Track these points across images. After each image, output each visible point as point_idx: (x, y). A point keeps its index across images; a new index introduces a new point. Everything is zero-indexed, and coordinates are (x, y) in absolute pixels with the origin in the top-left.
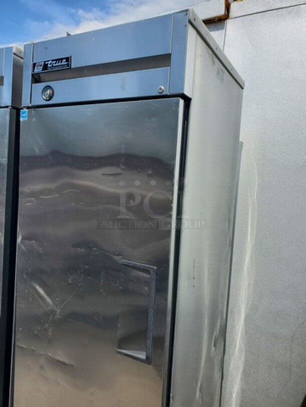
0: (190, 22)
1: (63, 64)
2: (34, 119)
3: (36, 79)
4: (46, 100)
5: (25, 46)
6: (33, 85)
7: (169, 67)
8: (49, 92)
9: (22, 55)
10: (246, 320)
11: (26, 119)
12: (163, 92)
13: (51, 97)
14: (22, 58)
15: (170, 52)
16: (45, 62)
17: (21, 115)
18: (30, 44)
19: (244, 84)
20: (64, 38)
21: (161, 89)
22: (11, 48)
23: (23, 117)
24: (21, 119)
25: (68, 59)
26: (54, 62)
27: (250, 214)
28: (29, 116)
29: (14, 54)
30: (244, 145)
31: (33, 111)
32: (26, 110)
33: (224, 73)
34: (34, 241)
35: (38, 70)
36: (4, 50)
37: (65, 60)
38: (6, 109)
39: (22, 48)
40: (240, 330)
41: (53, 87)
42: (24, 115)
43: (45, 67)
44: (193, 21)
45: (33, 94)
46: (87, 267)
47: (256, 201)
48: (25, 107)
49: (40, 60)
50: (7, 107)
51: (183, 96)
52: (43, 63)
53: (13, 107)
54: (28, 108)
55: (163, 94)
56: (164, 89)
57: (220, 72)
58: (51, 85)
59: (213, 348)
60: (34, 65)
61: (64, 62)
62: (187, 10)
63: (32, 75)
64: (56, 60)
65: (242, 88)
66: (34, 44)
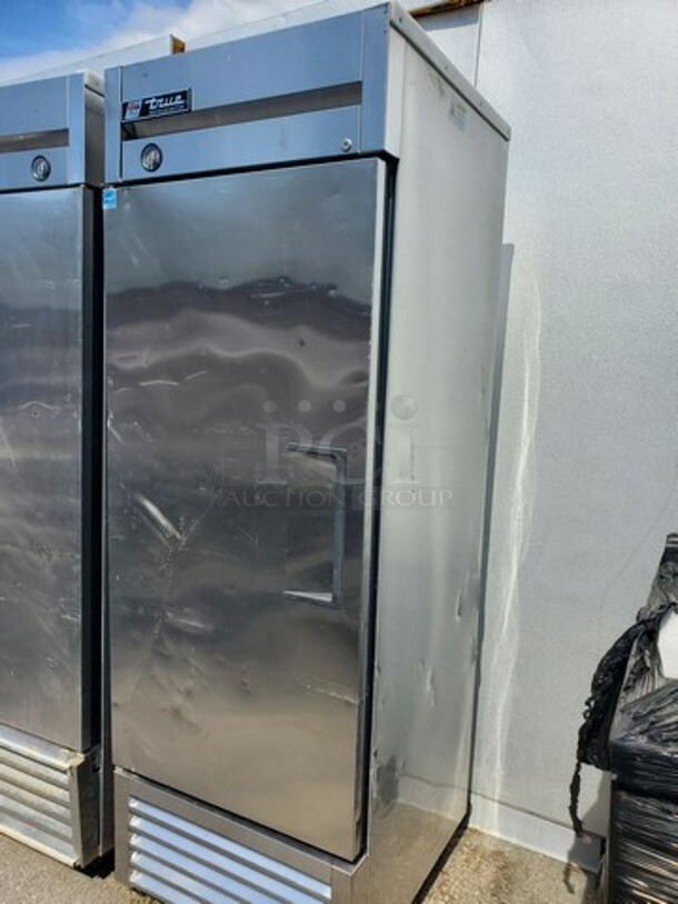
0: (393, 25)
1: (176, 102)
2: (128, 206)
3: (129, 132)
4: (150, 171)
5: (107, 71)
6: (124, 143)
7: (359, 106)
8: (153, 155)
9: (101, 89)
10: (519, 575)
11: (114, 206)
12: (350, 148)
13: (157, 166)
14: (102, 95)
15: (360, 79)
16: (144, 101)
17: (105, 199)
18: (116, 69)
19: (509, 131)
20: (166, 58)
21: (346, 143)
22: (81, 75)
23: (107, 202)
24: (105, 207)
25: (184, 95)
26: (161, 101)
27: (527, 381)
28: (120, 200)
29: (87, 86)
30: (516, 249)
31: (126, 191)
32: (112, 189)
33: (464, 111)
34: (136, 423)
35: (132, 115)
36: (68, 81)
37: (179, 97)
38: (76, 189)
39: (101, 77)
40: (511, 594)
41: (160, 146)
42: (110, 199)
43: (145, 109)
44: (397, 23)
45: (125, 160)
46: (231, 460)
47: (538, 356)
48: (111, 184)
49: (135, 97)
50: (77, 185)
51: (384, 155)
52: (140, 103)
53: (88, 186)
54: (116, 185)
55: (351, 151)
56: (350, 143)
57: (456, 109)
58: (158, 144)
59: (458, 618)
60: (125, 106)
61: (178, 101)
62: (386, 5)
63: (122, 124)
64: (164, 97)
65: (506, 140)
66: (122, 67)
